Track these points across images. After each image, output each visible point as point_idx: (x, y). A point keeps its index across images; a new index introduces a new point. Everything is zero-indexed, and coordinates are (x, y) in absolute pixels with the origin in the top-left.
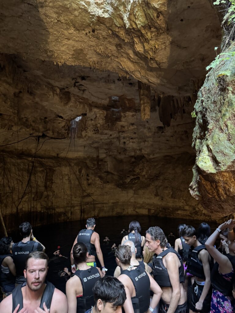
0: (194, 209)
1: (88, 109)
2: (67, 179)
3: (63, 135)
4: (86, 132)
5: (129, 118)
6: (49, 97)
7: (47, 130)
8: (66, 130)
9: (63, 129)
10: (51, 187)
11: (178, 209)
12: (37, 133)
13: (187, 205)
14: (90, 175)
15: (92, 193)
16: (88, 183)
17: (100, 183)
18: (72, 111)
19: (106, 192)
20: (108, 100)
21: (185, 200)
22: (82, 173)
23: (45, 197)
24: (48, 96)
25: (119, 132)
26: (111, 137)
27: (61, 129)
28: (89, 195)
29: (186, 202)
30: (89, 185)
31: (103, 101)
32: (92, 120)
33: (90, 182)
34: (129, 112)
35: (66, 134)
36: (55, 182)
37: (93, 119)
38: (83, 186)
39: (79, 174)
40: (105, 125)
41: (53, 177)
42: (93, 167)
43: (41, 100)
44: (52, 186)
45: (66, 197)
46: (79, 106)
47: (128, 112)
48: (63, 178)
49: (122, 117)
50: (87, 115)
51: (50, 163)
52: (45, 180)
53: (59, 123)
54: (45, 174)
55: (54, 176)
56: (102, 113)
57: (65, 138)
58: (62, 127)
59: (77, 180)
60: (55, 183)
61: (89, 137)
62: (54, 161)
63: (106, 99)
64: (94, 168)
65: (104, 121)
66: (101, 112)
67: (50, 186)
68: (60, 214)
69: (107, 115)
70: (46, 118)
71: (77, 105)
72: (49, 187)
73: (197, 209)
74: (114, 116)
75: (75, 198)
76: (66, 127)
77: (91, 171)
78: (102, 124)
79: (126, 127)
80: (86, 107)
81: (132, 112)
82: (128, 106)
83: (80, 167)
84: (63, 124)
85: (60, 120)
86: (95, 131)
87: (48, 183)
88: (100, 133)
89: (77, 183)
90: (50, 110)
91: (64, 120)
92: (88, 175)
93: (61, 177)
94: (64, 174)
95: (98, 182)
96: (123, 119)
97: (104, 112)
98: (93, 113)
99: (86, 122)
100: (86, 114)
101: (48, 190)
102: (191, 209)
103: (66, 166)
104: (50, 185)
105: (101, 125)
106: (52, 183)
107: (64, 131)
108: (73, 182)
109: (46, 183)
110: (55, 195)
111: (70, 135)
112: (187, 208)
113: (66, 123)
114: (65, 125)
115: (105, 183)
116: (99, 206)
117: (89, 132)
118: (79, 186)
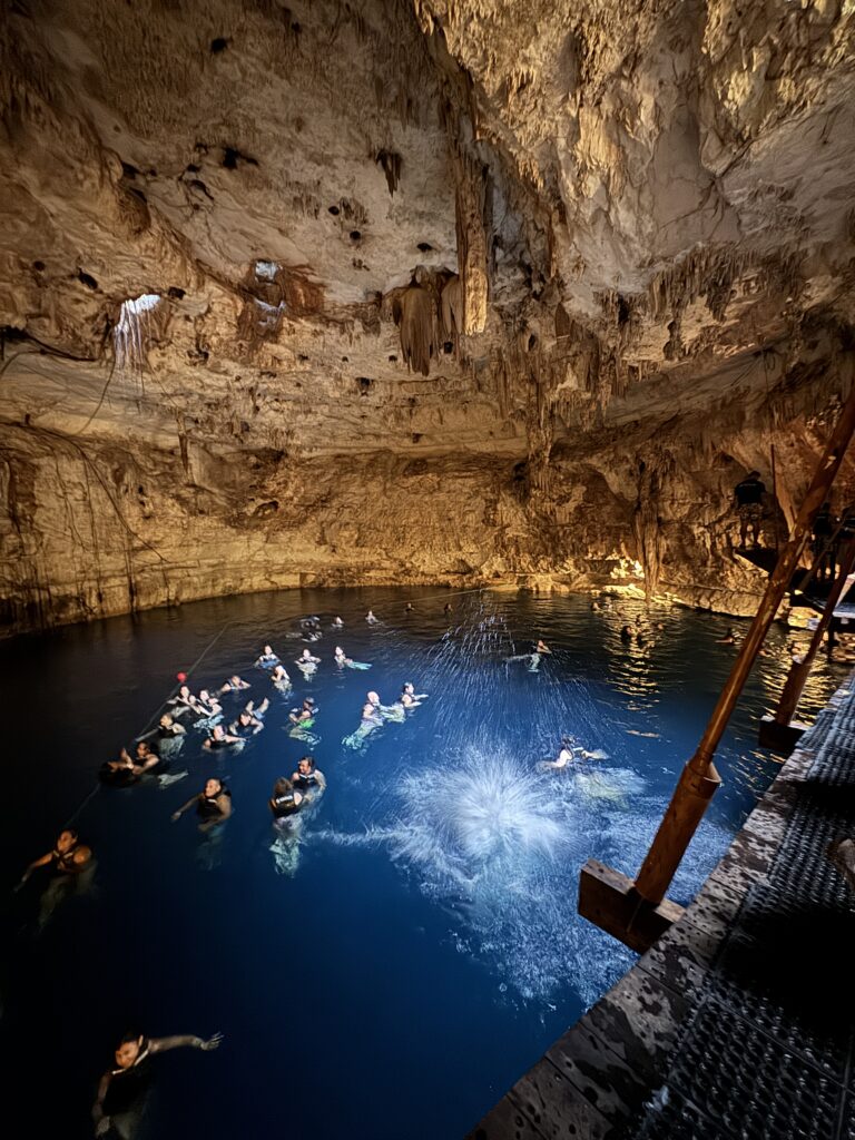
0: (402, 565)
2: (79, 498)
3: (87, 348)
4: (163, 355)
5: (304, 337)
6: (80, 183)
7: (39, 316)
8: (97, 333)
9: (88, 327)
10: (32, 521)
11: (367, 569)
13: (389, 558)
14: (150, 492)
15: (156, 542)
16: (144, 512)
17: (182, 515)
18: (144, 268)
19: (195, 539)
20: (245, 268)
21: (385, 549)
22: (126, 481)
23: (14, 552)
24: (81, 176)
25: (262, 373)
26: (237, 384)
27: (82, 325)
28: (148, 546)
29: (387, 554)
30: (147, 518)
31: (231, 267)
32: (187, 318)
33: (148, 509)
34: (307, 320)
35: (98, 346)
36: (44, 504)
37: (192, 318)
38: (129, 520)
39: (114, 485)
41: (36, 488)
42: (151, 470)
44: (35, 517)
45: (79, 551)
46: (171, 259)
47: (303, 321)
48: (65, 493)
49: (284, 331)
50: (186, 297)
51: (18, 442)
52: (10, 497)
53: (78, 301)
54: (8, 475)
55: (36, 483)
56: (229, 305)
57: (93, 360)
58: (87, 319)
59: (110, 503)
60: (42, 506)
61: (169, 371)
62: (29, 437)
63: (239, 265)
64: (155, 473)
65: (235, 330)
66: (226, 300)
67: (28, 517)
68: (64, 602)
69: (244, 312)
70: (39, 266)
72: (26, 520)
73: (408, 565)
74: (263, 324)
75: (108, 554)
76: (98, 320)
77: (149, 478)
78: (225, 338)
79: (285, 363)
80: (189, 268)
81: (314, 322)
82: (303, 302)
83: (116, 466)
84: (91, 308)
85: (82, 292)
86: (190, 356)
87: (20, 506)
88: (209, 365)
89: (111, 511)
90: (65, 238)
91: (98, 296)
92: (141, 490)
93: (60, 492)
94: (69, 482)
95: (175, 510)
96: (286, 336)
97: (235, 302)
99: (168, 322)
100: (184, 293)
101: (22, 527)
102: (395, 566)
103: (71, 457)
104: (27, 512)
105: (221, 341)
106: (35, 507)
107: (90, 336)
108: (96, 508)
109: (13, 506)
110: (44, 545)
111: (109, 354)
112: (386, 564)
113: (103, 307)
114: (97, 315)
115: (192, 513)
116: (178, 573)
117: (174, 355)
118: (118, 521)
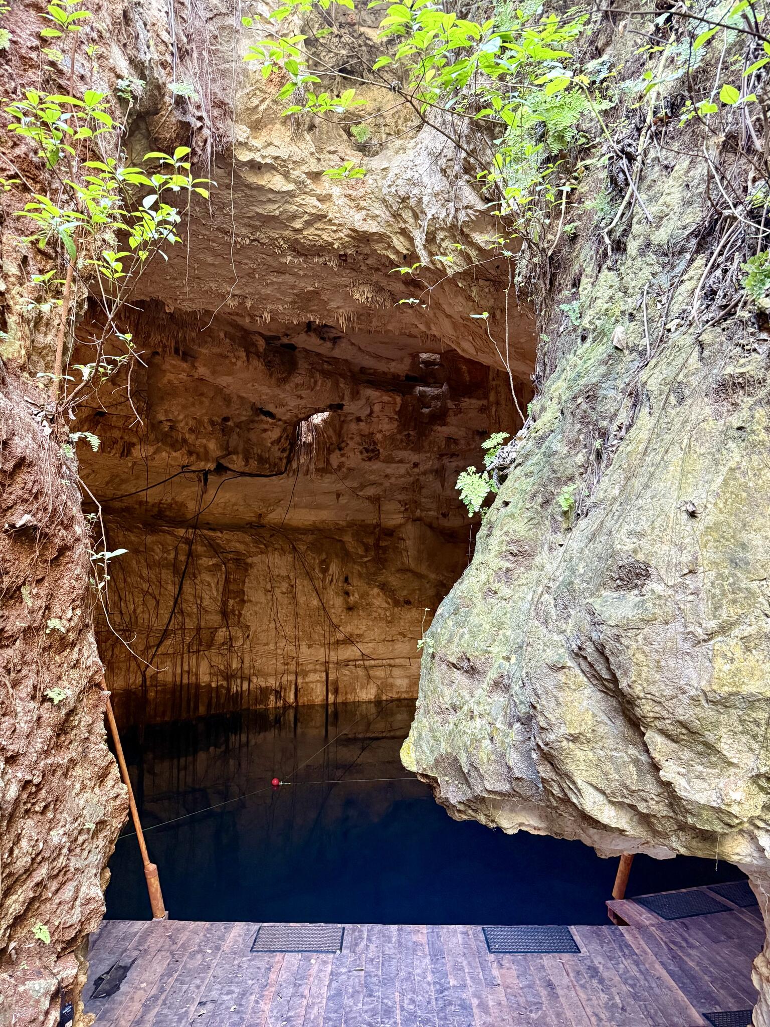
1: (347, 393)
2: (284, 590)
3: (275, 464)
4: (342, 455)
5: (470, 415)
6: (235, 364)
7: (230, 453)
8: (284, 450)
9: (276, 447)
10: (240, 615)
12: (203, 463)
14: (355, 581)
15: (359, 636)
16: (347, 602)
17: (385, 605)
18: (301, 398)
19: (400, 634)
22: (331, 572)
23: (223, 644)
25: (442, 455)
27: (270, 448)
28: (349, 640)
30: (350, 609)
32: (359, 419)
33: (352, 599)
34: (469, 398)
35: (285, 461)
36: (253, 599)
37: (363, 418)
38: (333, 611)
39: (321, 576)
40: (399, 437)
41: (246, 585)
42: (362, 557)
43: (214, 372)
44: (243, 612)
45: (282, 644)
48: (273, 587)
50: (345, 407)
51: (237, 545)
52: (223, 594)
53: (265, 431)
54: (224, 576)
55: (247, 580)
56: (389, 403)
57: (282, 473)
58: (272, 443)
59: (315, 594)
60: (251, 601)
62: (248, 539)
63: (402, 360)
64: (366, 559)
65: (396, 424)
66: (386, 398)
67: (237, 612)
69: (404, 406)
70: (226, 419)
71: (316, 382)
72: (234, 615)
74: (426, 411)
75: (310, 647)
76: (282, 440)
77: (356, 567)
78: (388, 434)
79: (463, 442)
80: (342, 385)
81: (479, 399)
82: (468, 379)
83: (324, 556)
84: (275, 434)
85: (267, 422)
86: (367, 451)
87: (231, 602)
88: (382, 458)
89: (315, 602)
91: (280, 423)
92: (346, 580)
93: (269, 587)
94: (278, 576)
95: (379, 601)
96: (453, 418)
97: (394, 399)
98: (363, 401)
99: (341, 428)
100: (343, 405)
101: (229, 622)
103: (283, 551)
104: (237, 608)
105: (385, 436)
106: (243, 602)
107: (278, 454)
108: (302, 600)
109: (225, 603)
110: (251, 637)
111: (295, 465)
113: (284, 430)
114: (281, 437)
115: (397, 603)
118: (322, 612)
